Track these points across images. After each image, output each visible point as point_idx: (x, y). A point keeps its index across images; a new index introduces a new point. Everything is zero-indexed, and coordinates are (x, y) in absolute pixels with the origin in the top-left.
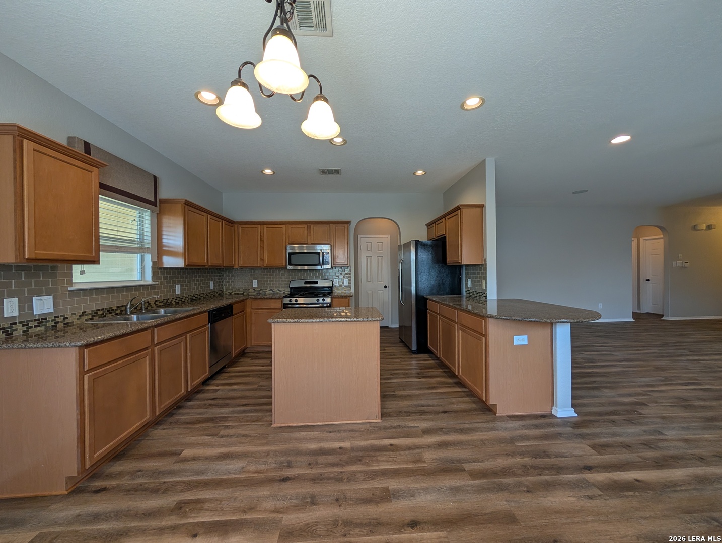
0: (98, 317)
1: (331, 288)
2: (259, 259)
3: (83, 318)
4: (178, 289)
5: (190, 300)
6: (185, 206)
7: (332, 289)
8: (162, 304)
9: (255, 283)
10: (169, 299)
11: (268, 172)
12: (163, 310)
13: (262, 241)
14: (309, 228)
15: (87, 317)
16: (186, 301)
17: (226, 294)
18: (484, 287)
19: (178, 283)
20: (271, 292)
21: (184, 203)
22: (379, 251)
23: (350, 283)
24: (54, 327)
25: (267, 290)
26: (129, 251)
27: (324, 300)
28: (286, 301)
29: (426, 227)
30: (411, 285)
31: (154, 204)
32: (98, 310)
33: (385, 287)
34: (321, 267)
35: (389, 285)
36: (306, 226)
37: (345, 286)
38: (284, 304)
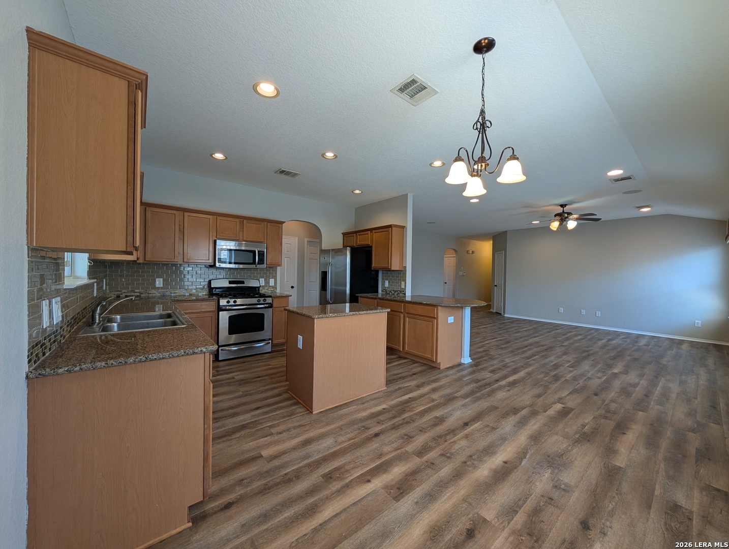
1: (258, 288)
7: (259, 290)
9: (159, 283)
11: (219, 156)
13: (181, 231)
14: (242, 224)
18: (403, 287)
22: (288, 252)
23: (275, 283)
25: (177, 291)
27: (264, 300)
28: (224, 302)
29: (342, 235)
30: (346, 286)
33: (292, 287)
34: (256, 266)
35: (295, 286)
36: (238, 220)
37: (271, 286)
38: (222, 306)
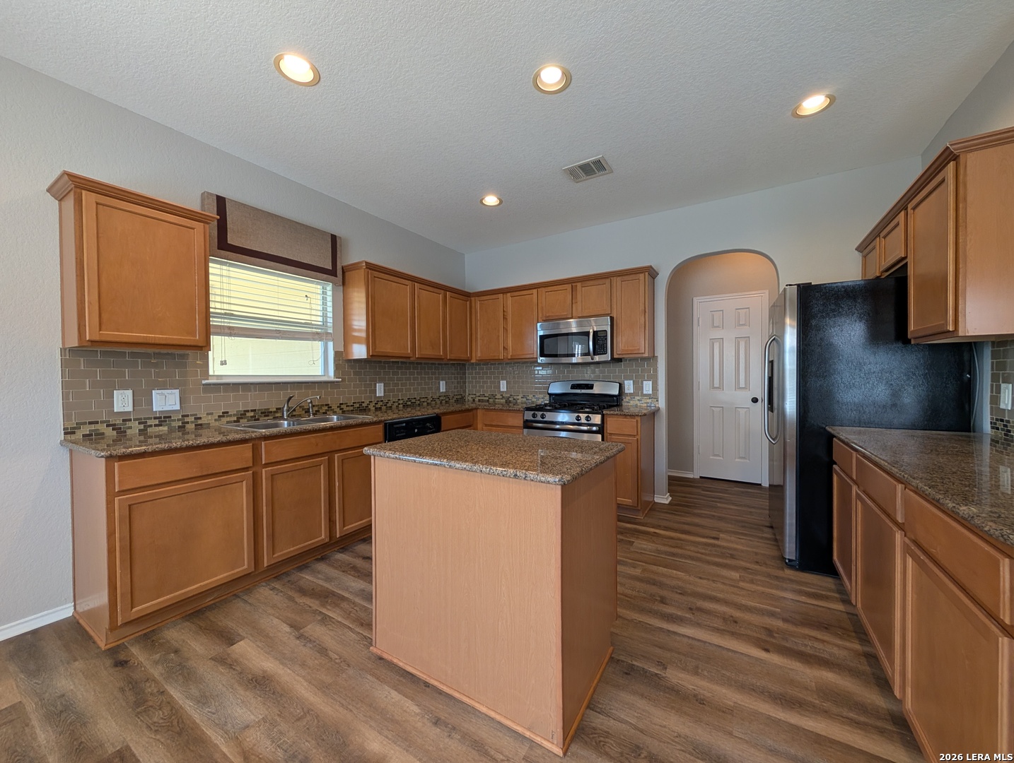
0: (246, 420)
1: (616, 397)
2: (502, 349)
3: (225, 420)
4: (380, 390)
5: (402, 406)
6: (367, 272)
7: (618, 400)
8: (352, 408)
9: (503, 386)
10: (363, 402)
11: (491, 200)
12: (335, 417)
13: (505, 318)
14: (573, 290)
15: (228, 419)
16: (394, 407)
17: (468, 401)
19: (380, 382)
20: (524, 399)
21: (367, 268)
22: (740, 325)
23: (655, 388)
24: (182, 428)
25: (519, 397)
26: (296, 336)
27: (588, 418)
28: (528, 415)
31: (332, 273)
32: (248, 411)
33: (755, 400)
34: (592, 359)
36: (569, 287)
37: (646, 395)
38: (527, 420)
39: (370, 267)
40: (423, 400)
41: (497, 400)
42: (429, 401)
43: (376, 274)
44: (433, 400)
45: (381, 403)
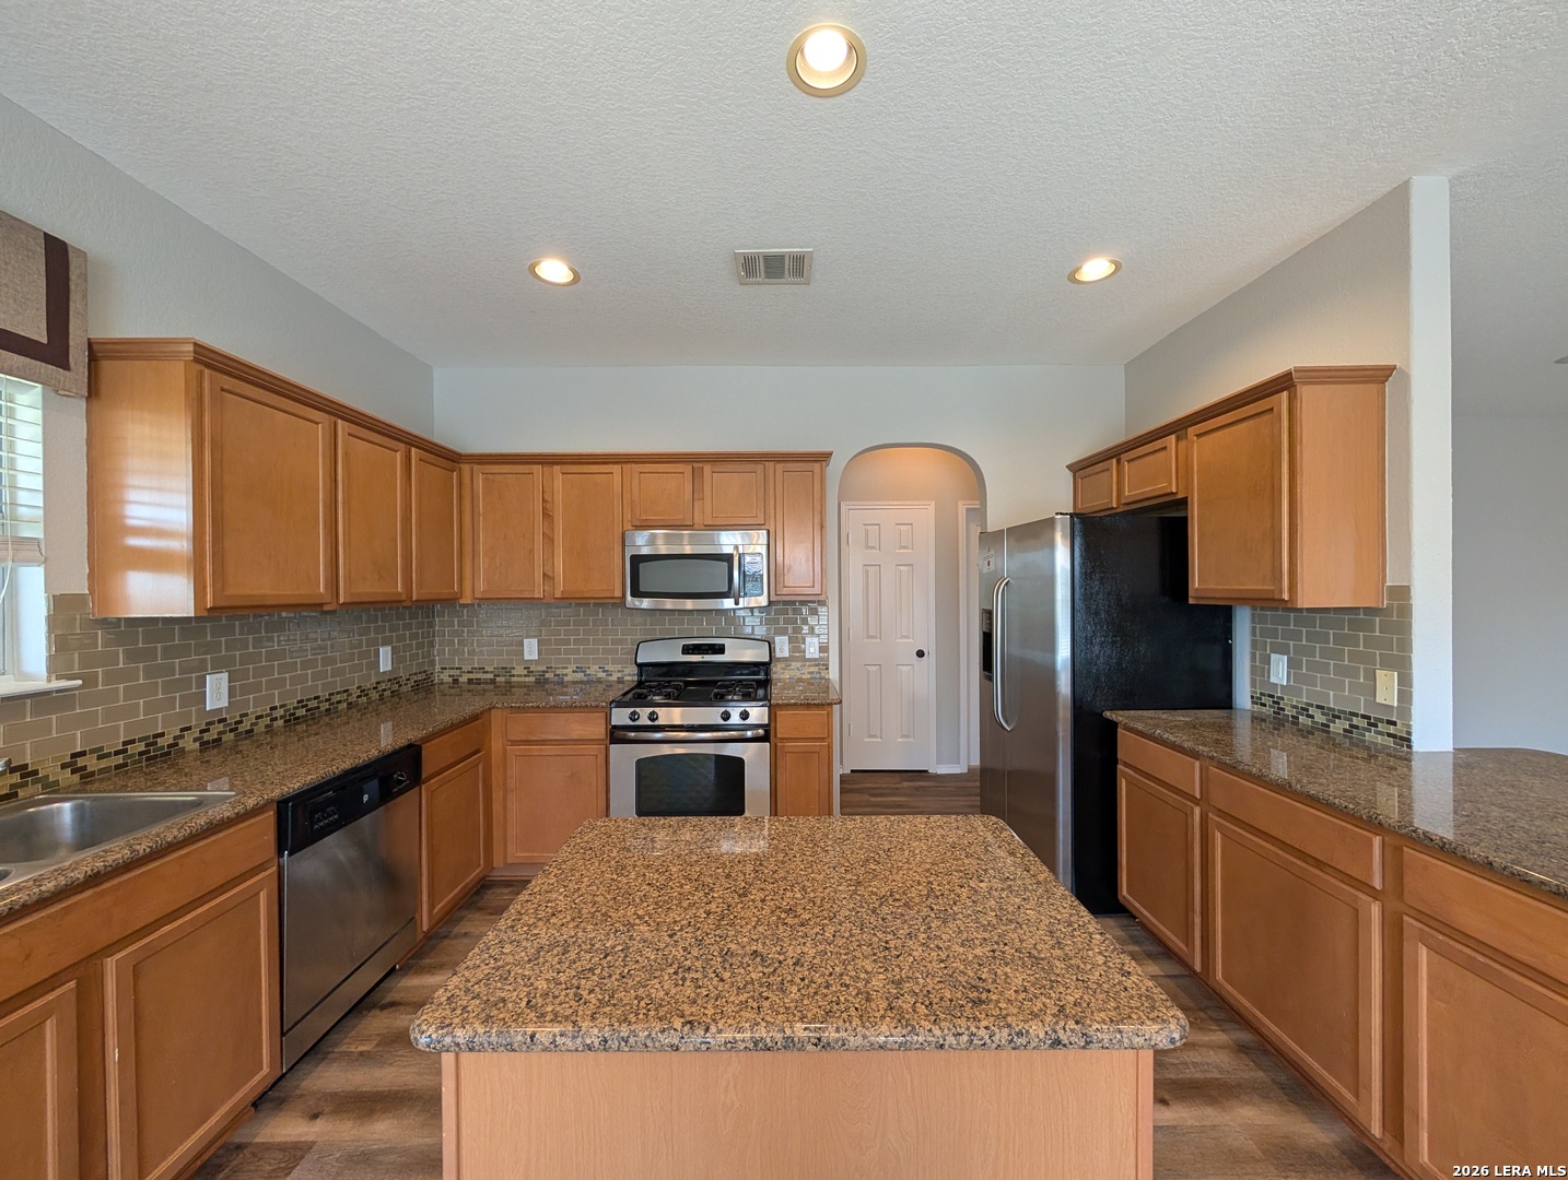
1: (765, 667)
2: (539, 577)
4: (217, 692)
5: (280, 722)
6: (201, 372)
7: (767, 673)
8: (120, 759)
9: (531, 650)
10: (162, 735)
11: (554, 270)
13: (547, 515)
14: (697, 476)
16: (260, 729)
17: (442, 682)
18: (1386, 698)
19: (217, 669)
20: (580, 676)
21: (196, 360)
22: (902, 548)
23: (823, 649)
25: (569, 671)
27: (745, 715)
28: (621, 717)
29: (1069, 475)
31: (48, 353)
33: (920, 654)
34: (737, 603)
35: (930, 648)
36: (687, 469)
37: (809, 660)
38: (615, 727)
39: (207, 358)
40: (338, 698)
41: (513, 679)
42: (353, 699)
43: (228, 382)
44: (363, 692)
45: (221, 727)
